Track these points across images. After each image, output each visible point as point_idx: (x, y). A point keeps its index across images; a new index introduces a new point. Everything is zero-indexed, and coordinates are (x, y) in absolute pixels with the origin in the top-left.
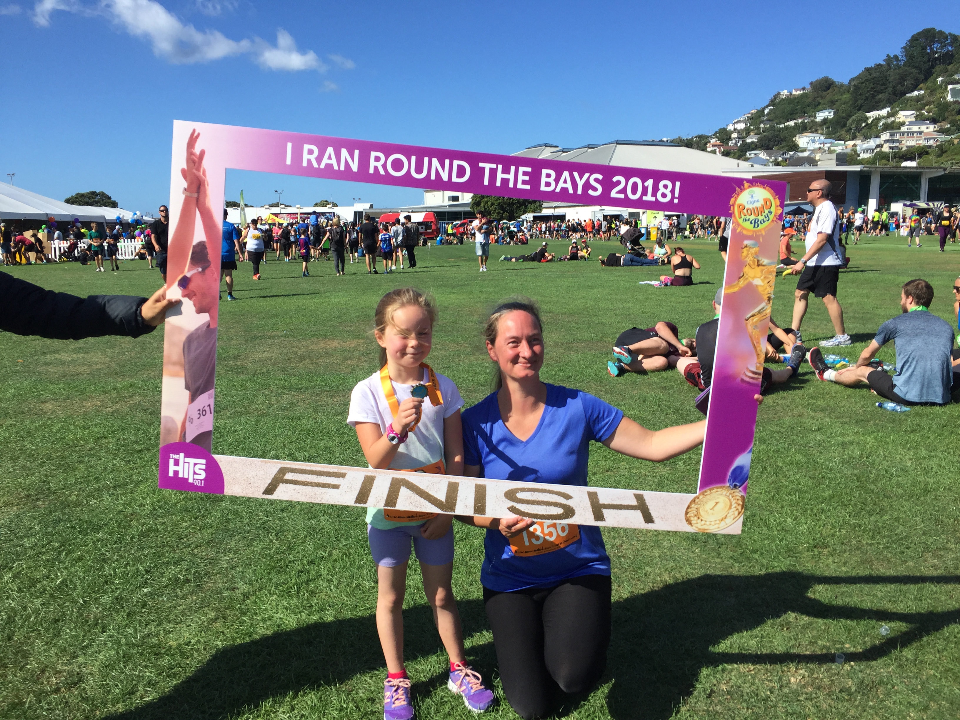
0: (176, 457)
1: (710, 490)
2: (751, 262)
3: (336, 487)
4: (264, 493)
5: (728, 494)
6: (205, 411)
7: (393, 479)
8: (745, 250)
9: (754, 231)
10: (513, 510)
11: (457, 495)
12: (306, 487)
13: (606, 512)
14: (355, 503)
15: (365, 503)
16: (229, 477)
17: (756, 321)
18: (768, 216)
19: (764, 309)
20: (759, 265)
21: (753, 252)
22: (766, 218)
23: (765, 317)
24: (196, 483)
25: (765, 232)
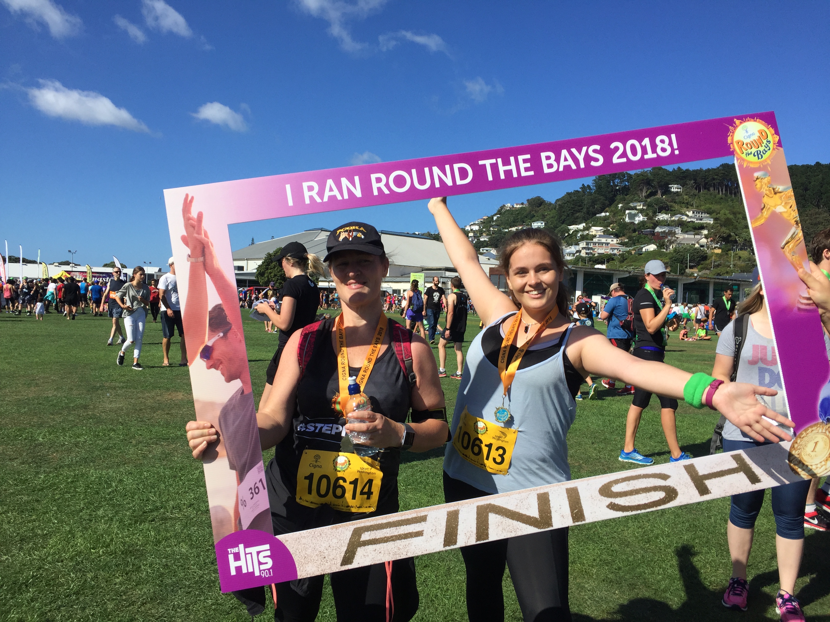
0: (235, 550)
1: (806, 431)
2: (767, 192)
3: (419, 534)
4: (342, 565)
5: (824, 431)
6: (257, 487)
7: (478, 507)
8: (757, 182)
9: (760, 163)
10: (613, 507)
11: (550, 507)
12: (387, 543)
13: (709, 483)
14: (444, 547)
15: (456, 544)
16: (300, 556)
17: (792, 247)
18: (768, 146)
19: (796, 234)
20: (775, 193)
21: (766, 182)
22: (766, 148)
23: (799, 241)
24: (263, 575)
25: (770, 161)
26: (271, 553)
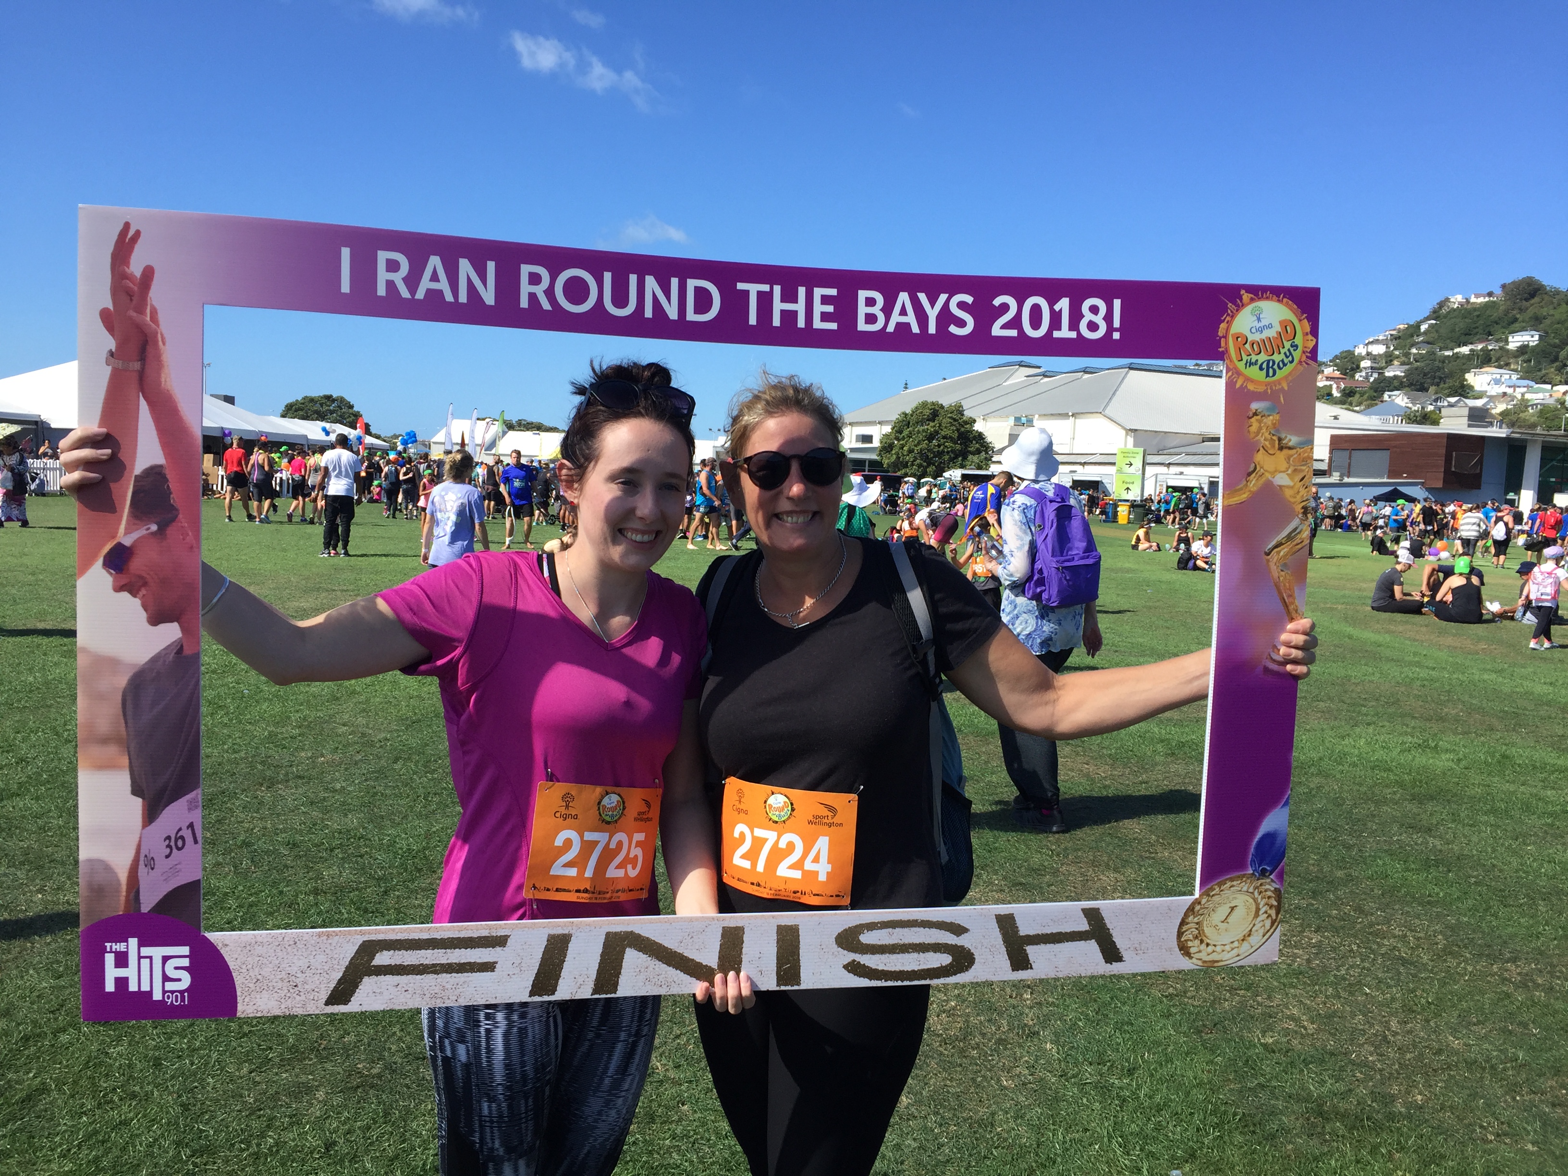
0: (121, 947)
1: (1220, 885)
2: (1267, 443)
3: (488, 967)
4: (328, 1003)
5: (1251, 890)
6: (182, 838)
7: (608, 934)
8: (1253, 420)
9: (1267, 384)
10: (854, 968)
11: (741, 952)
12: (423, 976)
13: (1032, 951)
14: (530, 996)
15: (553, 994)
16: (247, 977)
17: (1286, 555)
18: (1291, 353)
19: (1298, 531)
20: (1281, 448)
21: (1270, 423)
22: (1287, 357)
23: (1299, 546)
24: (170, 1001)
25: (1288, 384)
26: (190, 963)
